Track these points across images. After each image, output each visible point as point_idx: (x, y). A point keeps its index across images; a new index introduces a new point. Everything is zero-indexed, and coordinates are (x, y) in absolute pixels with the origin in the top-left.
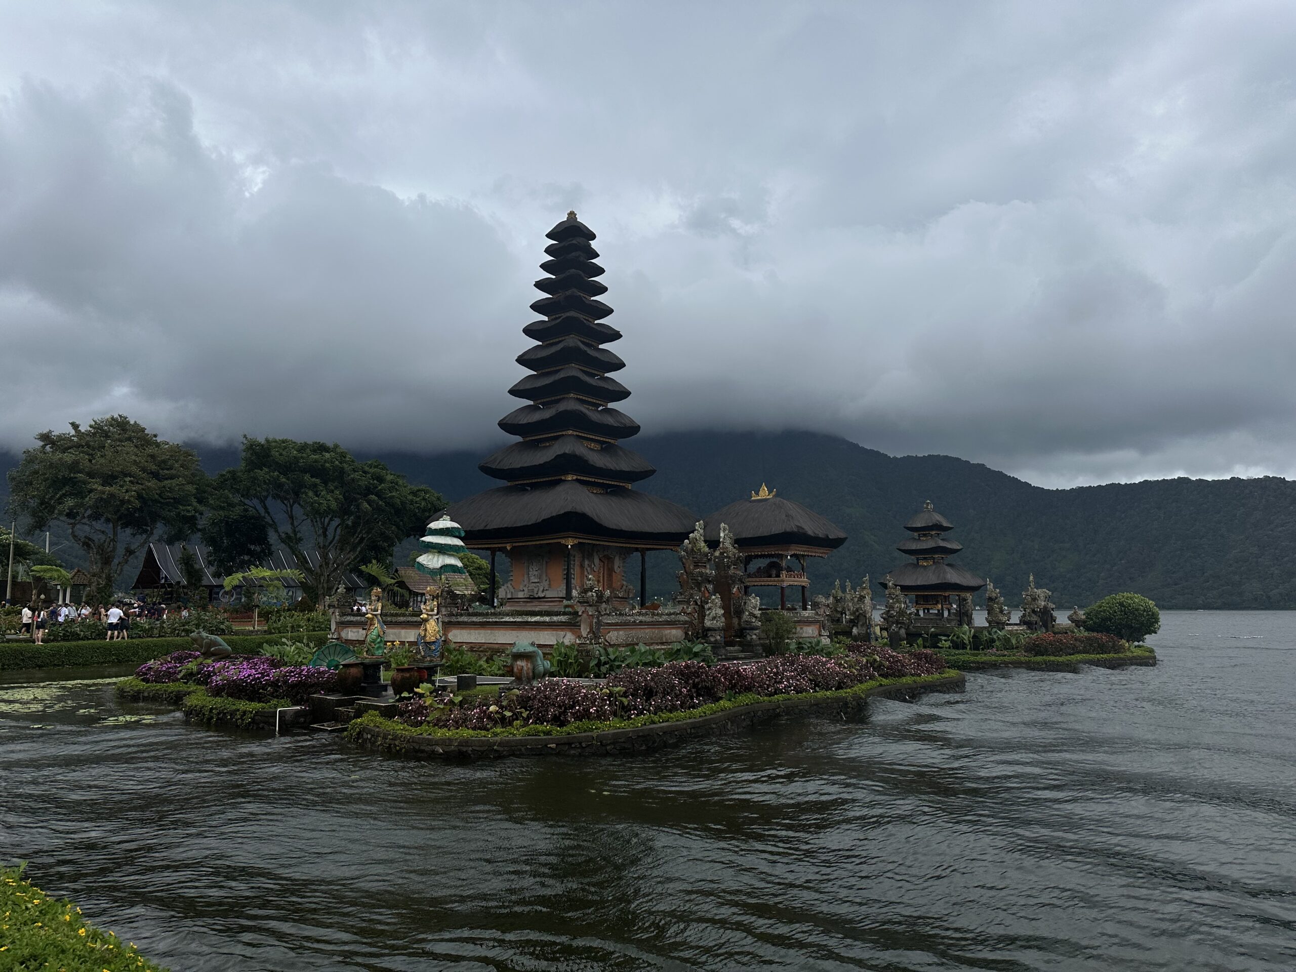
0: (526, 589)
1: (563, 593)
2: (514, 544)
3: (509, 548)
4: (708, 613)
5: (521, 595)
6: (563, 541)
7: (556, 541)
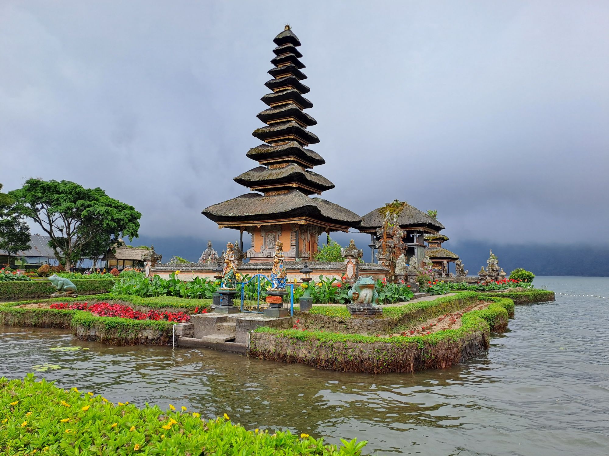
0: (265, 252)
1: (294, 254)
2: (262, 224)
3: (259, 227)
4: (397, 265)
5: (260, 255)
6: (299, 222)
7: (294, 222)
